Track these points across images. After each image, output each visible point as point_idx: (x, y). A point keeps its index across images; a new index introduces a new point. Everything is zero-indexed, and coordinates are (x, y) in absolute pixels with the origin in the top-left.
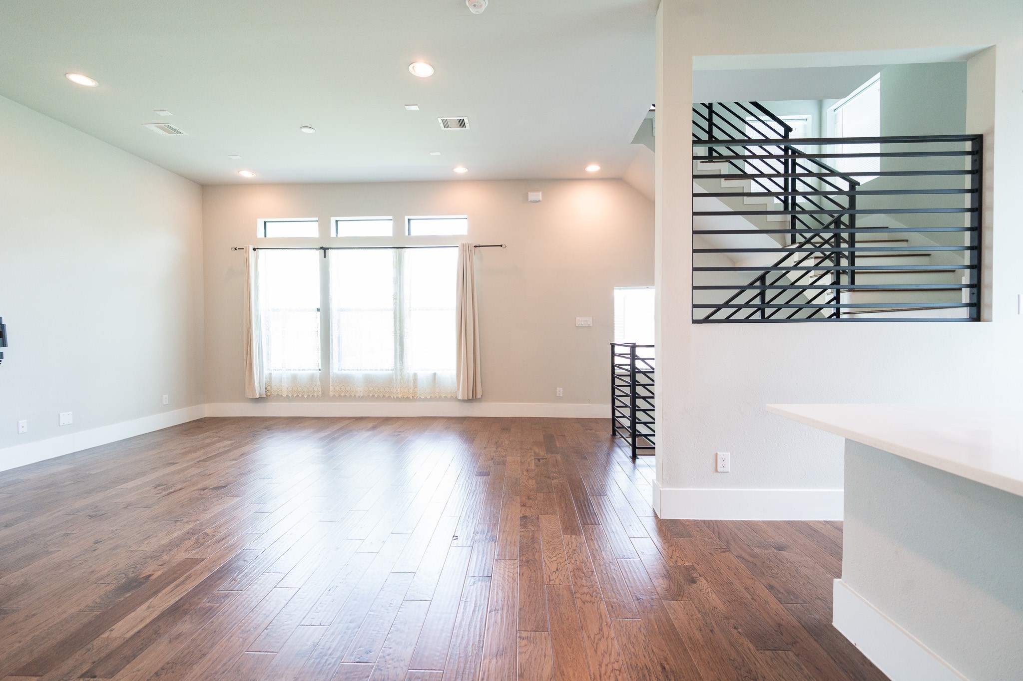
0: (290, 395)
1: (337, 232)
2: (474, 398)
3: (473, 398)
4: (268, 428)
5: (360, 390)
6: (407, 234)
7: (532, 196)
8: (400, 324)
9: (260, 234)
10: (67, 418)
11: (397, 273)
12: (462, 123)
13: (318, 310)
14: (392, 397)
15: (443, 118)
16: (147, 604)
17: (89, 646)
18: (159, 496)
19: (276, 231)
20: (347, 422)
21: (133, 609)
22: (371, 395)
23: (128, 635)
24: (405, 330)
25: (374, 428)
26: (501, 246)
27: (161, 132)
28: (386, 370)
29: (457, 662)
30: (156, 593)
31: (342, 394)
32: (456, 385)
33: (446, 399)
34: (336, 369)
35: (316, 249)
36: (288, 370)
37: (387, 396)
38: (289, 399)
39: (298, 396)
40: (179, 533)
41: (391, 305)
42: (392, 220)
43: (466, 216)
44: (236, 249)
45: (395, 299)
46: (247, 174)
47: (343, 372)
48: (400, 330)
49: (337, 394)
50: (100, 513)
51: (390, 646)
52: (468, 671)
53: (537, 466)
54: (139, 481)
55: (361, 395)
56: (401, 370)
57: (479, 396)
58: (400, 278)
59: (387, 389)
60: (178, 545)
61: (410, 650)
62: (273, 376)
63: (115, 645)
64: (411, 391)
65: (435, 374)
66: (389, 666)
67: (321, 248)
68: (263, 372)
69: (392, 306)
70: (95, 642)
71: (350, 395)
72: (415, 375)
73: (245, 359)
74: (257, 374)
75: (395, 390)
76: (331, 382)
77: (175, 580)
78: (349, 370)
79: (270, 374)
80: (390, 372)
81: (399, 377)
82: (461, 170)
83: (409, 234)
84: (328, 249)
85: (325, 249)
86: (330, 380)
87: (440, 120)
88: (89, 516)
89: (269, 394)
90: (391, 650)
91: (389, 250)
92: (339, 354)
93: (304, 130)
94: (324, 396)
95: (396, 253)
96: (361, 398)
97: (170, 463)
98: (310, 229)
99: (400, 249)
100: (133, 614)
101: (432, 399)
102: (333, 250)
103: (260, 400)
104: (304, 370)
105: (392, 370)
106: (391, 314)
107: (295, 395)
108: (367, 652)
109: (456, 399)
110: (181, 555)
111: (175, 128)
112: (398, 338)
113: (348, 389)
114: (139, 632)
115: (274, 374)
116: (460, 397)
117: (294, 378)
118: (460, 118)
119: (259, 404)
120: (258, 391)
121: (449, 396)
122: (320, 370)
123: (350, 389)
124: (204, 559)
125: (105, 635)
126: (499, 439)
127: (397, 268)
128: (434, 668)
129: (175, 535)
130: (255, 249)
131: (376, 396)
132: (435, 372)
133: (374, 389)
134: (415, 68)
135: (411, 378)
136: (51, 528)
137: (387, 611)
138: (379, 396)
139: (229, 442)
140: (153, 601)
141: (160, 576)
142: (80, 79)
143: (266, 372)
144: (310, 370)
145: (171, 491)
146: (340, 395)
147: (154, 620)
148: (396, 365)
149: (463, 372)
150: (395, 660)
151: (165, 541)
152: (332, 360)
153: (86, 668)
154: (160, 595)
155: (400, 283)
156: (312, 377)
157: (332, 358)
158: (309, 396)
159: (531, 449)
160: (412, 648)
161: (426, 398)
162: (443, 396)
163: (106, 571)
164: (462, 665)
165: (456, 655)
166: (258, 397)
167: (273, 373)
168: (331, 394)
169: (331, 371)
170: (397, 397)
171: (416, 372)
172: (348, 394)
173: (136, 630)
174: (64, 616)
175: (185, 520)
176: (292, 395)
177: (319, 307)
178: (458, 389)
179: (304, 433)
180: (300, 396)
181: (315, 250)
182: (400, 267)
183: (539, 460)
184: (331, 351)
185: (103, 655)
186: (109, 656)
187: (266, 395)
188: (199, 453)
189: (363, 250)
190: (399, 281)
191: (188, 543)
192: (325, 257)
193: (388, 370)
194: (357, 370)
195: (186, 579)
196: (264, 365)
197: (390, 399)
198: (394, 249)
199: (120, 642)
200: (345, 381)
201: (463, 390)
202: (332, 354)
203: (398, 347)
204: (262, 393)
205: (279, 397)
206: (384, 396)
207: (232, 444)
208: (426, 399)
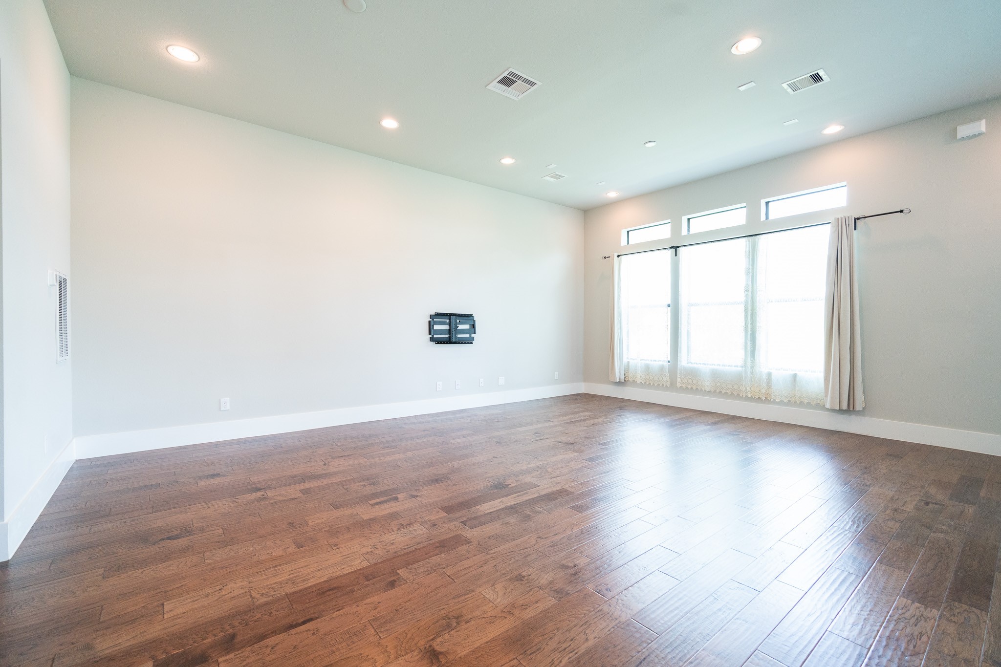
0: (643, 382)
1: (689, 230)
2: (851, 409)
3: (849, 409)
4: (621, 408)
5: (707, 385)
6: (763, 218)
7: (963, 131)
8: (752, 318)
9: (624, 242)
10: (502, 381)
11: (749, 262)
12: (817, 78)
13: (669, 306)
14: (741, 395)
15: (788, 83)
16: (501, 499)
17: (469, 509)
18: (533, 439)
19: (637, 238)
20: (691, 414)
21: (494, 499)
22: (718, 391)
23: (486, 512)
24: (758, 324)
25: (715, 423)
26: (901, 211)
27: (553, 180)
28: (735, 366)
29: (675, 637)
30: (507, 496)
31: (689, 387)
32: (823, 391)
33: (809, 406)
34: (684, 362)
35: (668, 248)
36: (642, 360)
37: (735, 393)
38: (642, 385)
39: (650, 383)
40: (534, 465)
41: (741, 297)
42: (745, 207)
43: (845, 183)
44: (605, 258)
45: (746, 291)
46: (612, 195)
47: (690, 365)
48: (752, 324)
49: (684, 386)
50: (502, 442)
51: (627, 595)
52: (681, 649)
53: (917, 508)
54: (527, 428)
55: (707, 390)
56: (752, 367)
57: (859, 407)
58: (753, 269)
59: (736, 387)
60: (530, 473)
61: (641, 606)
62: (630, 364)
63: (479, 514)
64: (763, 391)
65: (795, 376)
66: (618, 607)
67: (673, 247)
68: (622, 361)
69: (743, 299)
70: (472, 508)
71: (697, 389)
72: (769, 375)
73: (609, 349)
74: (618, 361)
75: (744, 388)
76: (678, 375)
77: (519, 492)
78: (696, 363)
79: (628, 362)
80: (740, 369)
81: (749, 375)
82: (833, 129)
83: (767, 218)
84: (678, 247)
85: (675, 248)
86: (678, 372)
87: (785, 86)
88: (497, 442)
89: (627, 380)
90: (625, 598)
91: (741, 239)
92: (688, 347)
93: (648, 145)
94: (672, 386)
95: (749, 241)
96: (709, 393)
97: (548, 421)
98: (663, 232)
99: (753, 237)
100: (493, 502)
101: (789, 403)
102: (684, 248)
103: (619, 383)
104: (655, 361)
105: (742, 367)
106: (742, 307)
107: (647, 383)
108: (607, 590)
109: (823, 408)
110: (528, 479)
111: (559, 174)
112: (749, 332)
113: (695, 382)
114: (492, 512)
115: (632, 363)
116: (828, 406)
117: (647, 368)
118: (811, 74)
119: (620, 387)
120: (618, 376)
121: (814, 403)
122: (669, 362)
123: (697, 382)
124: (539, 486)
125: (477, 507)
126: (874, 464)
127: (749, 258)
128: (652, 629)
129: (531, 466)
130: (618, 256)
131: (723, 392)
132: (796, 373)
133: (721, 385)
134: (738, 48)
135: (764, 377)
136: (479, 443)
137: (638, 571)
138: (726, 393)
139: (589, 413)
140: (504, 499)
141: (514, 486)
142: (507, 161)
143: (625, 360)
144: (661, 361)
145: (541, 438)
146: (687, 388)
147: (500, 509)
148: (745, 361)
149: (833, 375)
150: (625, 606)
151: (524, 468)
152: (681, 353)
153: (465, 519)
154: (509, 497)
155: (753, 273)
156: (662, 368)
157: (681, 351)
158: (659, 385)
159: (922, 487)
160: (644, 606)
161: (782, 401)
162: (805, 401)
163: (492, 474)
164: (678, 642)
165: (678, 632)
166: (618, 381)
167: (631, 361)
168: (678, 385)
169: (679, 363)
170: (747, 397)
171: (770, 371)
172: (694, 388)
173: (491, 511)
174: (467, 490)
175: (540, 459)
176: (645, 383)
177: (669, 303)
178: (826, 396)
179: (647, 417)
180: (652, 384)
181: (667, 250)
182: (753, 256)
183: (927, 504)
184: (679, 345)
185: (473, 516)
186: (475, 518)
187: (625, 380)
188: (567, 417)
189: (712, 243)
190: (752, 272)
191: (536, 473)
192: (676, 255)
193: (737, 366)
194: (704, 364)
195: (525, 494)
196: (624, 355)
197: (738, 397)
198: (746, 238)
199: (482, 513)
200: (692, 374)
201: (832, 398)
202: (681, 348)
203: (749, 342)
204: (621, 378)
205: (634, 383)
206: (732, 394)
207: (590, 415)
208: (781, 403)
